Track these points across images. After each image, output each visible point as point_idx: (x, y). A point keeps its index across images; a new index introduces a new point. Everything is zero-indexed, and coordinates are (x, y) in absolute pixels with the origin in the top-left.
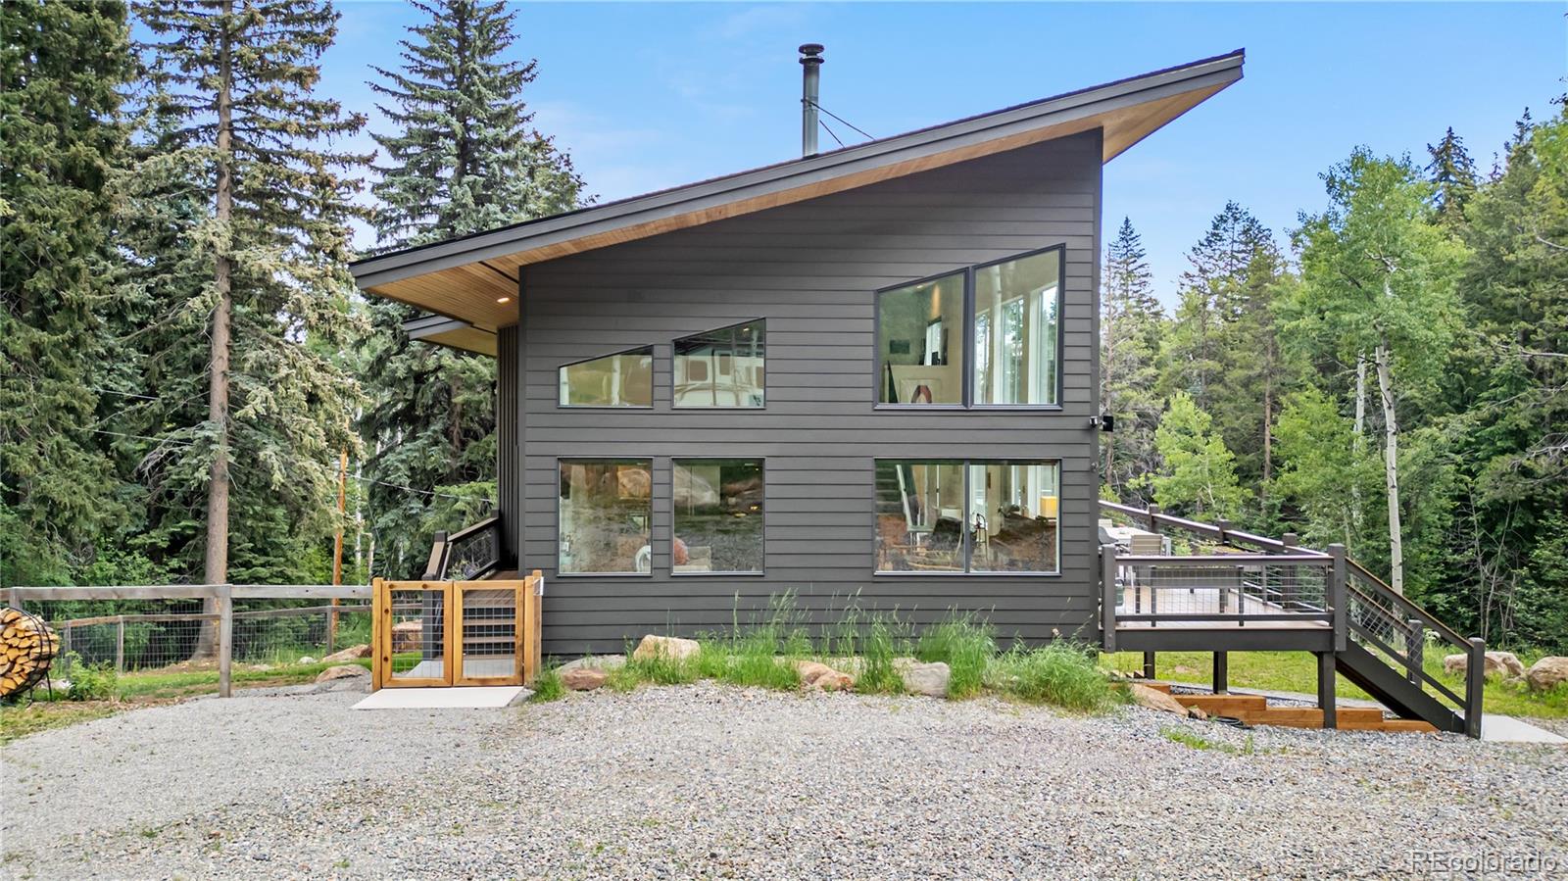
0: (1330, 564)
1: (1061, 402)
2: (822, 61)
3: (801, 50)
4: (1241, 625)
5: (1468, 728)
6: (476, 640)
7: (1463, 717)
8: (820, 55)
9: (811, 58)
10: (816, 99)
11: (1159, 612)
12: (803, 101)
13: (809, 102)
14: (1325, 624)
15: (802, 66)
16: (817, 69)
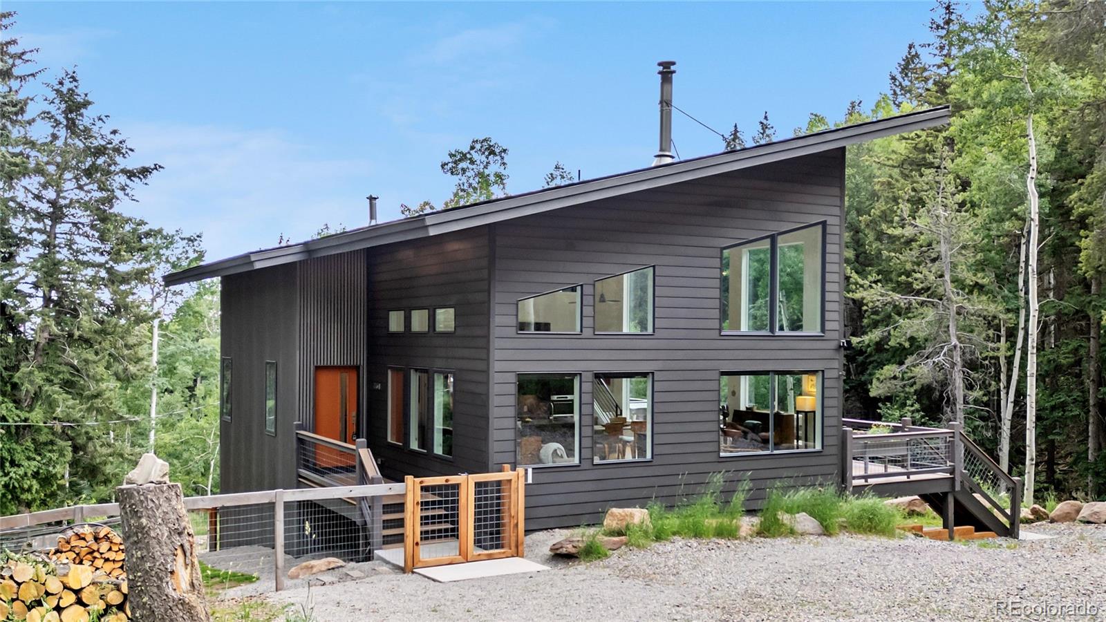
0: (951, 435)
1: (823, 330)
2: (674, 72)
3: (660, 64)
4: (908, 478)
5: (1009, 532)
6: (430, 528)
7: (1008, 527)
8: (673, 68)
9: (667, 71)
10: (671, 101)
11: (869, 473)
12: (661, 102)
13: (666, 103)
14: (948, 475)
15: (660, 76)
16: (671, 77)
